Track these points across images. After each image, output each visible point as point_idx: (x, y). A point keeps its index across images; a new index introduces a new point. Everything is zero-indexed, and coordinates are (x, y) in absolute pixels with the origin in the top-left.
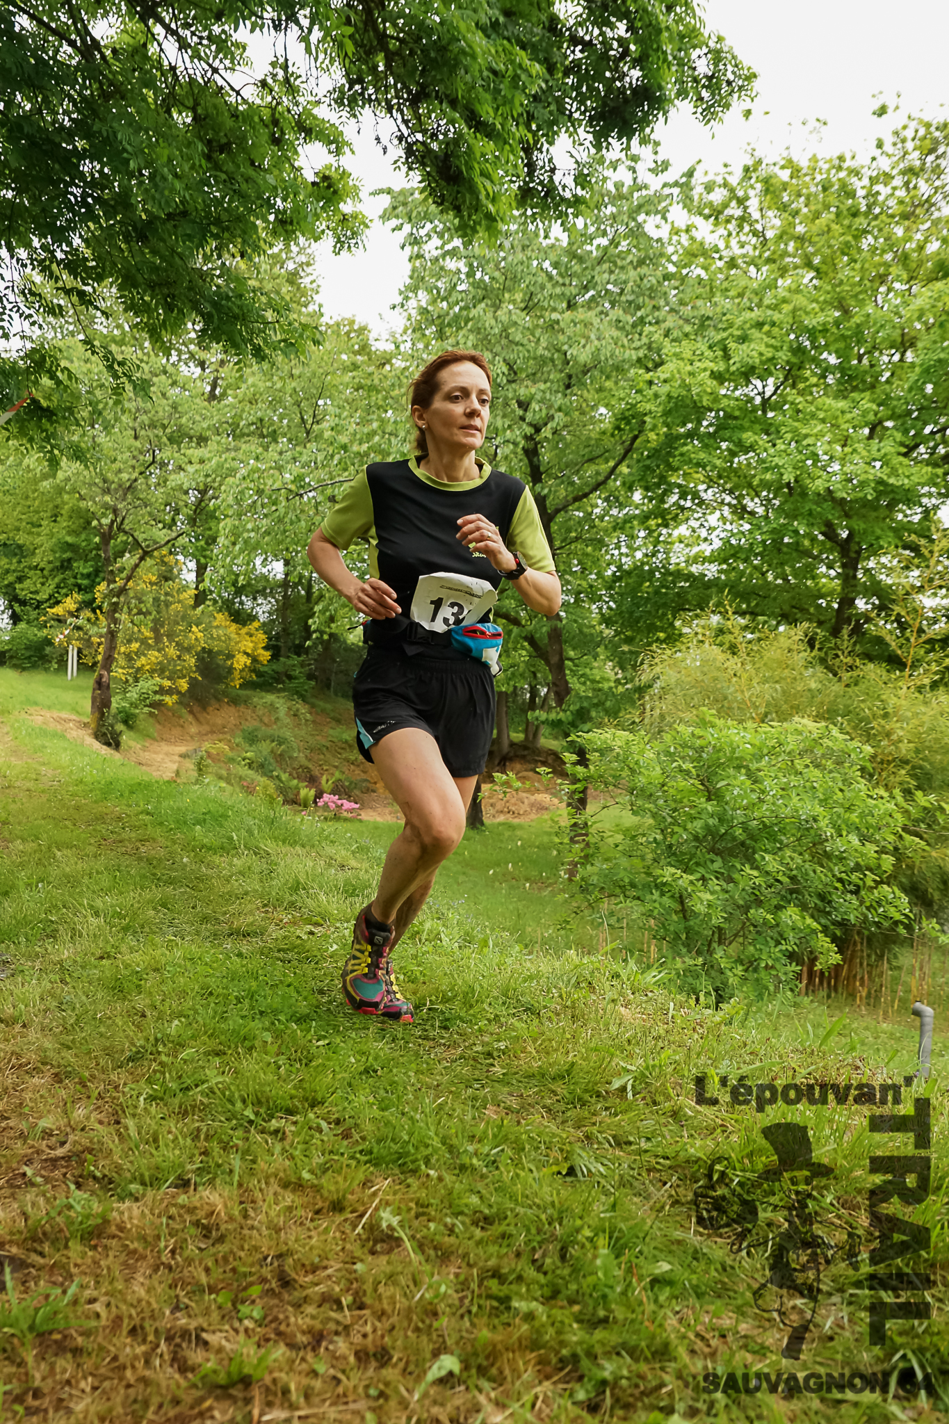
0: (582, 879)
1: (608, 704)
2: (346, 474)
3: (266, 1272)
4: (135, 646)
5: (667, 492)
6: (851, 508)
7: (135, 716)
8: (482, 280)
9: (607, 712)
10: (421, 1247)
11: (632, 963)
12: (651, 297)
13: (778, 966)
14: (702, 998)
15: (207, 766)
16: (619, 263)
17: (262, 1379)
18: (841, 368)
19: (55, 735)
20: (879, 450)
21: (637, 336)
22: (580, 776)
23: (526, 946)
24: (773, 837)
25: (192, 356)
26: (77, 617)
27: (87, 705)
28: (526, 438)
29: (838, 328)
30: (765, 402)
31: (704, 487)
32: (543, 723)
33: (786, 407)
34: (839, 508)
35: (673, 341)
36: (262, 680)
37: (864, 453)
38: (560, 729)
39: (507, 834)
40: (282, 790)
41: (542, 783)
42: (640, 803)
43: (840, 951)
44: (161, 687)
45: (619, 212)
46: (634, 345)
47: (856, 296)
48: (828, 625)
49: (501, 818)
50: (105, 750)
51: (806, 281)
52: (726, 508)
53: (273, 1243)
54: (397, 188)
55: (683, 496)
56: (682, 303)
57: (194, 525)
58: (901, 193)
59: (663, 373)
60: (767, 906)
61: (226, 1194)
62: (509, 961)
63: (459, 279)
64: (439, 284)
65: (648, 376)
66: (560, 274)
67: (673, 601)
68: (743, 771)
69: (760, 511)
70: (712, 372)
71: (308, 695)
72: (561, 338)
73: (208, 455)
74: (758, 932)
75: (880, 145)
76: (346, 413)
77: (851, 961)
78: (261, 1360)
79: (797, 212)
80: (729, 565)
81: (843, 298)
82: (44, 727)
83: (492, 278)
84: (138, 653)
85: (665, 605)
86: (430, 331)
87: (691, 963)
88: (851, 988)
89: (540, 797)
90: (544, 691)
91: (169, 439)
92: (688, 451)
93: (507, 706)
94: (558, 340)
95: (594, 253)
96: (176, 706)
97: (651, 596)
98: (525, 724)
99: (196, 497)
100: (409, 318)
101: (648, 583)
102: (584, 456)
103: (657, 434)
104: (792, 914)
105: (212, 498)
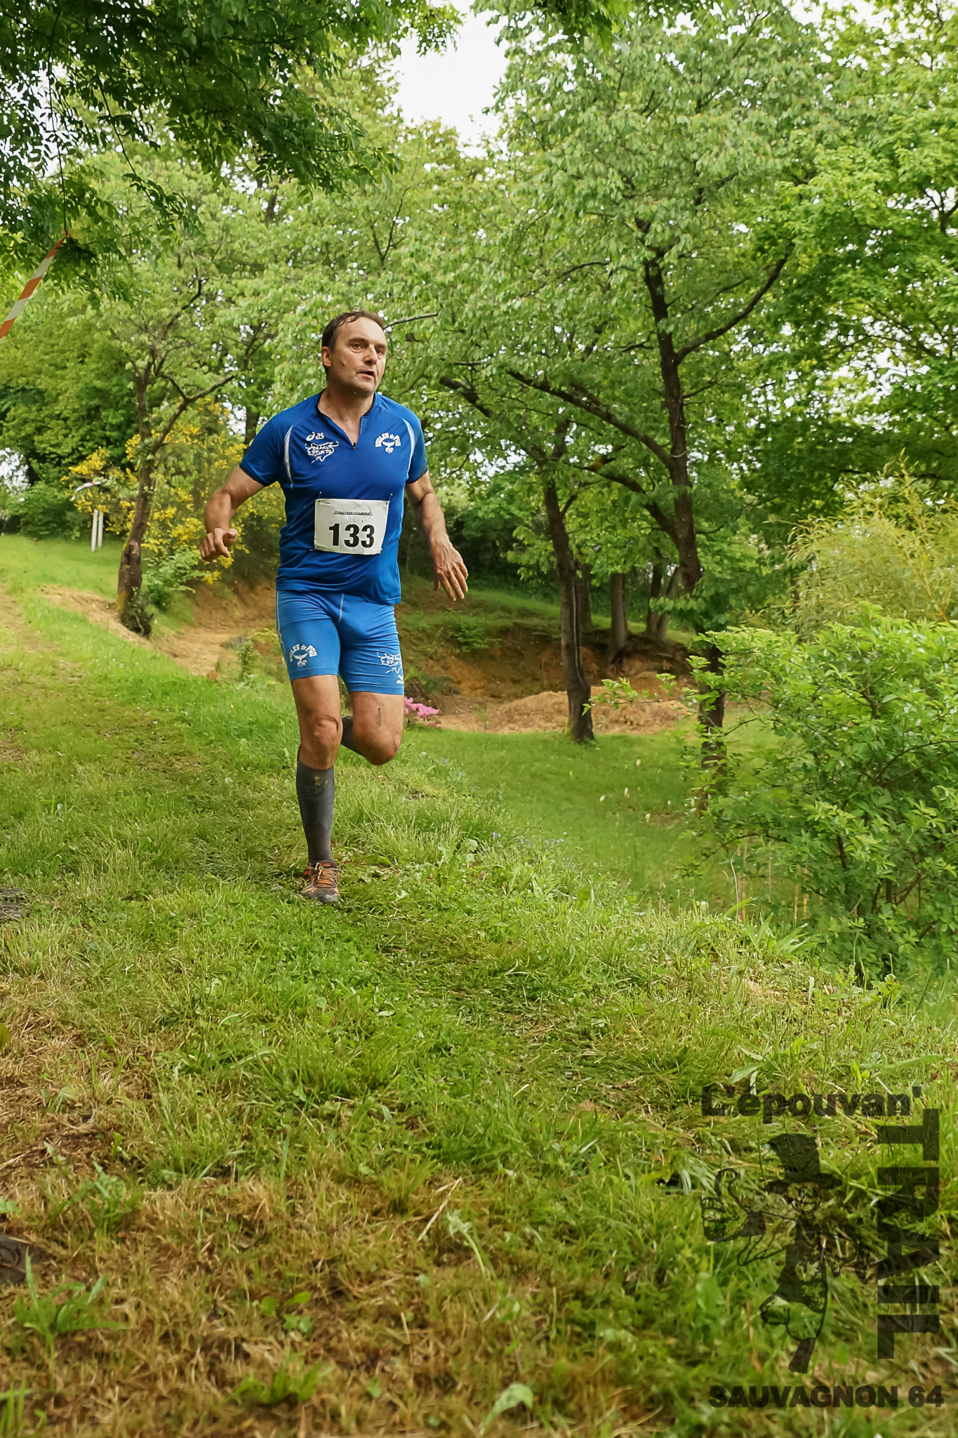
0: (714, 813)
1: (751, 589)
2: (427, 308)
3: (316, 1279)
4: (171, 511)
5: (823, 327)
7: (168, 595)
8: (592, 78)
9: (749, 598)
10: (493, 1260)
11: (765, 927)
12: (798, 94)
15: (253, 659)
16: (760, 55)
17: (309, 1400)
19: (75, 619)
21: (782, 141)
22: (712, 684)
23: (638, 899)
24: (956, 767)
25: (247, 169)
26: (104, 477)
27: (113, 582)
28: (647, 264)
30: (946, 218)
31: (869, 319)
32: (669, 612)
35: (828, 146)
38: (691, 620)
39: (622, 750)
42: (784, 720)
46: (779, 152)
49: (616, 730)
50: (133, 638)
52: (898, 346)
53: (325, 1246)
55: (844, 330)
57: (246, 368)
59: (815, 185)
60: (949, 853)
61: (271, 1186)
62: (614, 918)
63: (566, 79)
64: (541, 82)
65: (797, 189)
66: (688, 69)
67: (832, 461)
68: (917, 682)
69: (942, 348)
70: (877, 183)
72: (690, 145)
73: (264, 287)
74: (937, 885)
76: (428, 236)
78: (308, 1377)
80: (903, 415)
82: (63, 608)
83: (606, 77)
84: (175, 521)
85: (822, 466)
86: (530, 138)
87: (851, 924)
89: (665, 705)
90: (670, 570)
91: (218, 267)
92: (848, 279)
93: (624, 589)
94: (684, 146)
95: (730, 42)
96: (218, 584)
97: (805, 453)
98: (646, 613)
99: (248, 333)
100: (505, 121)
101: (800, 440)
102: (719, 284)
103: (810, 257)
105: (268, 336)
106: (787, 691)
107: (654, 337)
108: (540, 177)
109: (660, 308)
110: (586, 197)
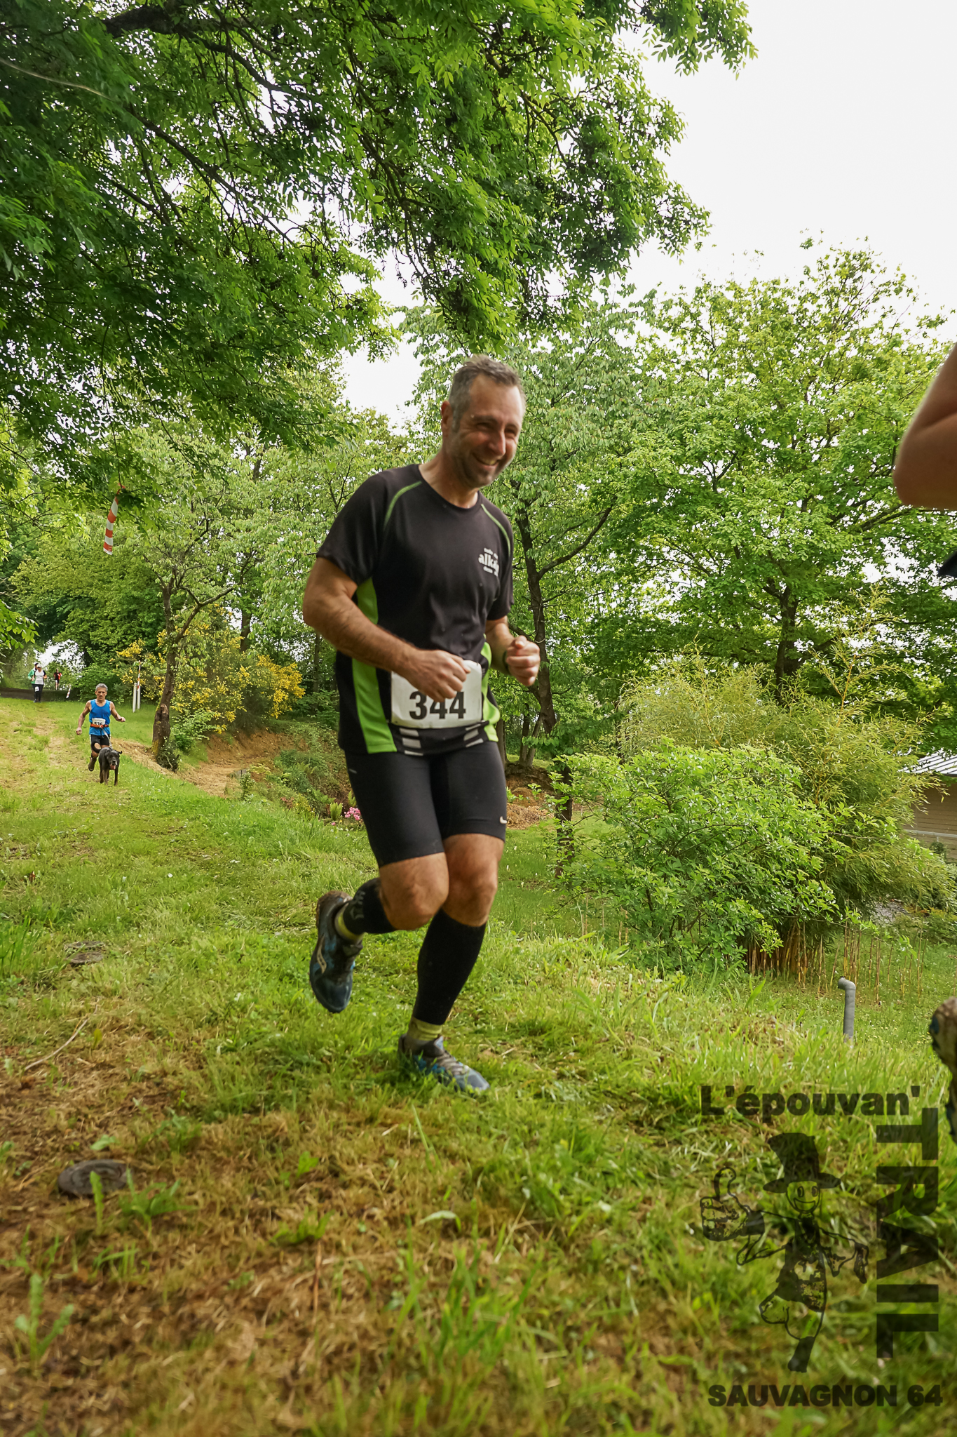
1: (589, 731)
4: (191, 683)
5: (636, 553)
6: (788, 568)
7: (190, 742)
11: (600, 945)
12: (620, 395)
13: (728, 948)
15: (251, 785)
16: (594, 368)
18: (778, 453)
20: (810, 520)
21: (609, 427)
22: (565, 792)
23: (518, 931)
24: (723, 842)
25: (240, 442)
26: (142, 660)
27: (149, 733)
28: (518, 511)
29: (775, 419)
30: (716, 481)
31: (667, 549)
32: (535, 746)
33: (733, 484)
34: (779, 567)
35: (639, 431)
36: (298, 712)
37: (798, 522)
38: (549, 751)
40: (315, 805)
41: (533, 797)
42: (612, 815)
43: (783, 936)
44: (213, 719)
45: (594, 327)
46: (607, 434)
47: (789, 394)
50: (165, 771)
51: (747, 381)
52: (686, 567)
54: (411, 306)
55: (650, 555)
56: (646, 400)
57: (241, 582)
58: (825, 310)
59: (630, 457)
60: (718, 898)
65: (619, 460)
66: (546, 377)
67: (642, 644)
68: (697, 787)
69: (715, 569)
70: (672, 456)
72: (546, 429)
73: (253, 525)
74: (711, 920)
75: (807, 272)
77: (791, 945)
79: (740, 326)
80: (688, 613)
81: (778, 396)
84: (194, 690)
85: (635, 647)
87: (656, 945)
88: (793, 968)
89: (532, 809)
90: (535, 719)
91: (220, 511)
92: (652, 521)
94: (543, 429)
95: (574, 359)
96: (225, 734)
97: (624, 639)
98: (519, 749)
99: (243, 558)
100: (421, 410)
101: (621, 629)
102: (567, 525)
103: (628, 506)
104: (739, 905)
105: (257, 560)
106: (614, 795)
107: (523, 561)
109: (526, 541)
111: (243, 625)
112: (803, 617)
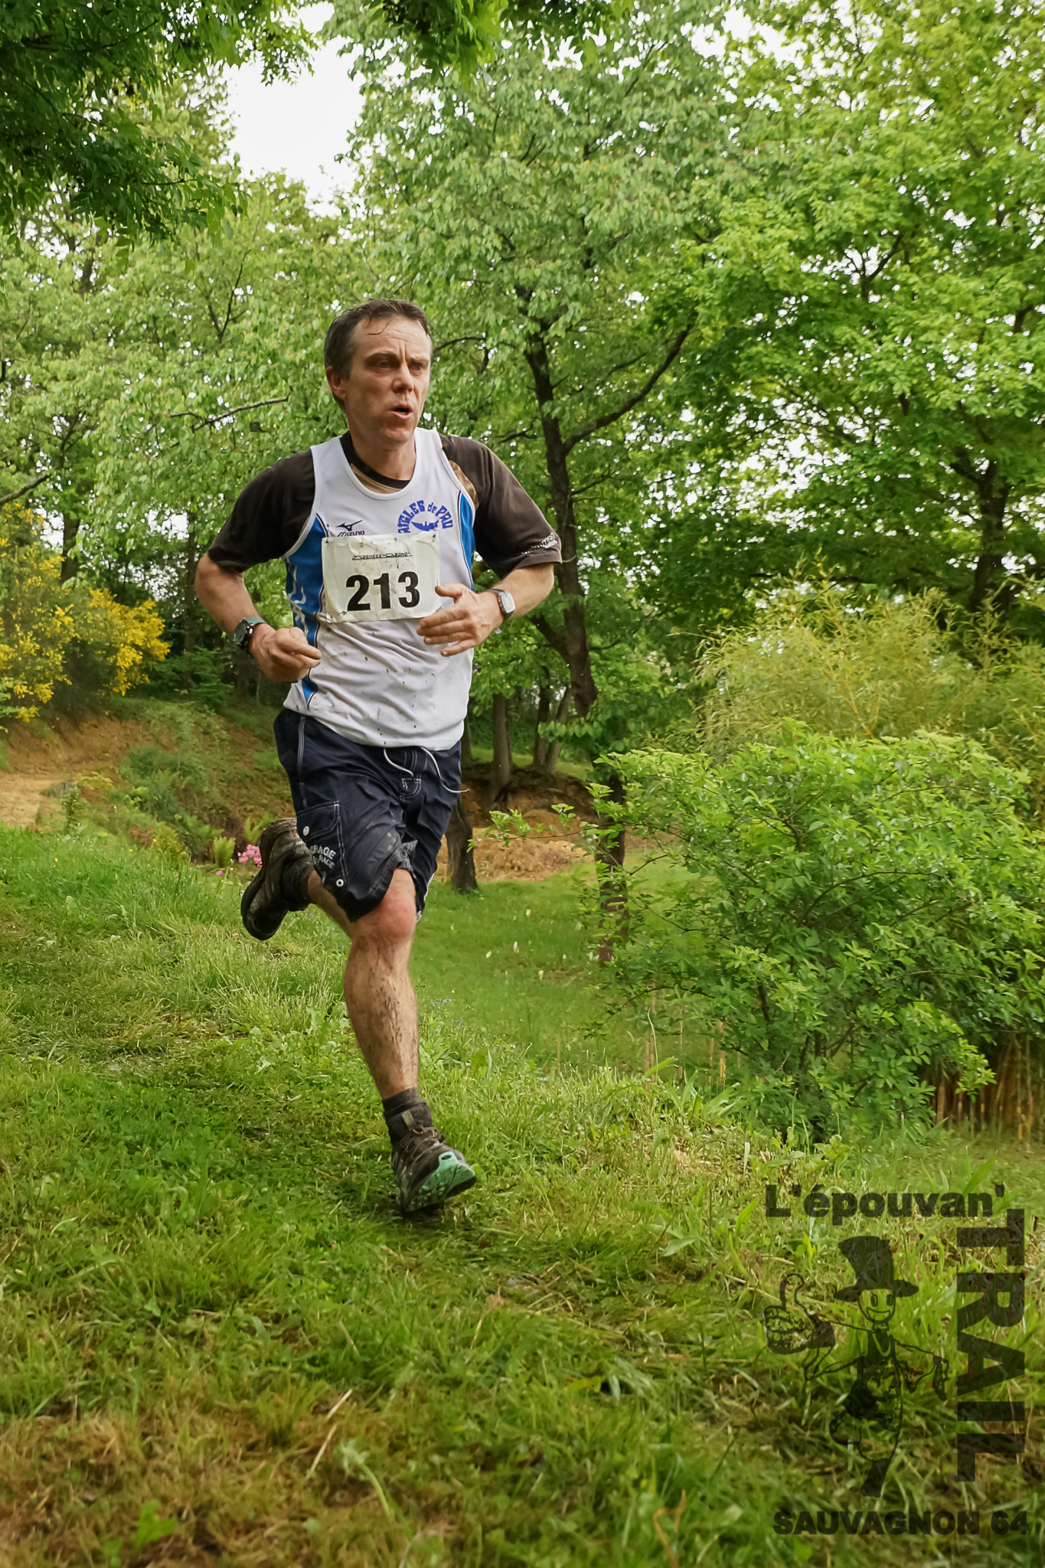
0: (619, 964)
1: (652, 711)
2: (275, 392)
5: (728, 412)
6: (992, 430)
8: (463, 119)
9: (650, 724)
10: (396, 1496)
11: (690, 1088)
12: (701, 139)
13: (901, 1086)
14: (791, 1137)
15: (80, 808)
16: (657, 92)
18: (972, 233)
20: (1029, 348)
21: (683, 193)
22: (615, 816)
23: (540, 1061)
24: (891, 902)
25: (56, 230)
28: (532, 338)
29: (967, 176)
30: (867, 283)
31: (781, 401)
32: (560, 739)
33: (897, 288)
34: (975, 430)
35: (735, 199)
36: (159, 684)
37: (1008, 352)
38: (587, 748)
39: (510, 899)
40: (188, 841)
41: (560, 827)
42: (697, 855)
43: (993, 1065)
44: (15, 696)
45: (655, 22)
46: (679, 206)
47: (991, 132)
48: (964, 596)
49: (502, 877)
51: (919, 111)
52: (814, 431)
53: (191, 1492)
55: (753, 415)
56: (746, 146)
57: (61, 466)
59: (721, 244)
60: (884, 1000)
61: (122, 1423)
62: (515, 1085)
63: (432, 118)
64: (403, 124)
65: (700, 249)
66: (573, 109)
67: (741, 564)
68: (846, 807)
69: (863, 434)
70: (790, 241)
71: (225, 704)
72: (576, 197)
73: (79, 369)
74: (872, 1036)
76: (274, 307)
77: (1008, 1077)
79: (905, 17)
80: (820, 511)
81: (973, 135)
83: (479, 117)
85: (730, 570)
86: (392, 191)
87: (778, 1083)
88: (1009, 1117)
89: (557, 846)
90: (560, 693)
91: (24, 346)
92: (758, 353)
93: (507, 716)
94: (572, 200)
95: (621, 78)
96: (36, 722)
97: (710, 557)
98: (533, 744)
99: (63, 426)
100: (361, 173)
101: (705, 539)
102: (611, 361)
103: (714, 329)
104: (920, 1012)
105: (87, 428)
106: (700, 822)
107: (538, 423)
108: (403, 236)
109: (544, 389)
110: (458, 260)
111: (65, 539)
112: (1017, 517)
